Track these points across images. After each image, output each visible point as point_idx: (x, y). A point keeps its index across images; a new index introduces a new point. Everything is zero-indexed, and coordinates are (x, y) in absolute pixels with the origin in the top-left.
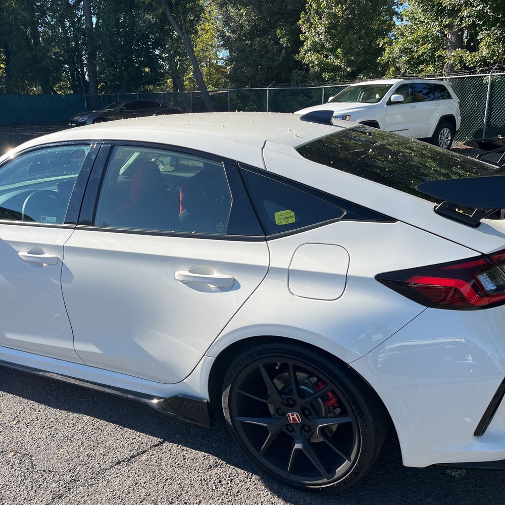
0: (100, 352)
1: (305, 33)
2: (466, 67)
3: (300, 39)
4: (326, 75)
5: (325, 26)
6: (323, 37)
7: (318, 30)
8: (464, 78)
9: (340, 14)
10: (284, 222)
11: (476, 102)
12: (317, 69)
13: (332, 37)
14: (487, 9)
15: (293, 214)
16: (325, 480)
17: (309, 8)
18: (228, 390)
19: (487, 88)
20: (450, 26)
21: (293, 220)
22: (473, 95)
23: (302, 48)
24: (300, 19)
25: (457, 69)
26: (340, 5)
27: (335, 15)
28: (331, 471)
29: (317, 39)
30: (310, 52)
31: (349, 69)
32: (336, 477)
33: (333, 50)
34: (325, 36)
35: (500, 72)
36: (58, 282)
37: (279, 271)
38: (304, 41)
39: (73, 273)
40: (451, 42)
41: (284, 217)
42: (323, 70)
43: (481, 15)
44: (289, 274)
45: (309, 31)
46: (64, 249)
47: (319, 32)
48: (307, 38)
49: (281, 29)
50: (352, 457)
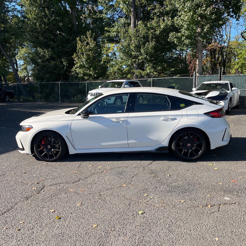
0: (136, 142)
1: (76, 61)
2: (142, 76)
3: (74, 63)
4: (86, 78)
5: (85, 59)
6: (84, 63)
8: (143, 80)
9: (91, 55)
10: (182, 106)
12: (82, 75)
13: (89, 63)
14: (147, 57)
15: (184, 104)
16: (197, 156)
17: (78, 52)
18: (174, 142)
20: (135, 62)
21: (184, 106)
23: (74, 66)
24: (74, 55)
25: (139, 77)
26: (91, 51)
27: (89, 55)
28: (197, 154)
29: (82, 64)
30: (78, 68)
31: (95, 76)
32: (199, 155)
33: (89, 68)
34: (86, 62)
36: (126, 126)
37: (185, 115)
38: (76, 64)
39: (130, 122)
40: (135, 67)
41: (182, 105)
42: (84, 75)
43: (146, 58)
44: (187, 115)
45: (78, 60)
46: (128, 117)
47: (83, 61)
48: (77, 63)
49: (64, 59)
50: (202, 149)
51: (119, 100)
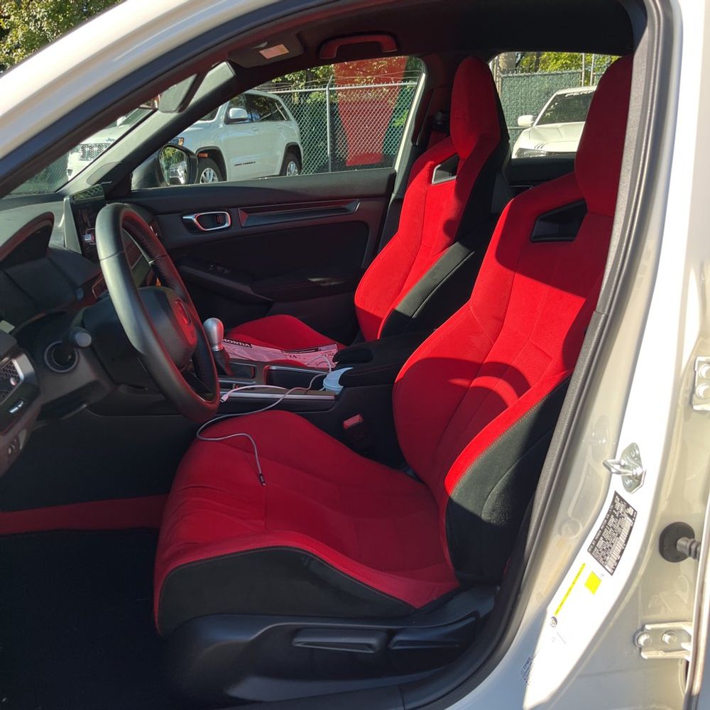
1: (9, 17)
5: (46, 7)
6: (45, 24)
7: (35, 13)
11: (312, 128)
19: (326, 107)
22: (308, 118)
23: (4, 43)
25: (276, 82)
29: (33, 28)
30: (19, 50)
34: (49, 24)
35: (339, 86)
45: (15, 15)
47: (36, 16)
48: (13, 26)
51: (212, 171)
